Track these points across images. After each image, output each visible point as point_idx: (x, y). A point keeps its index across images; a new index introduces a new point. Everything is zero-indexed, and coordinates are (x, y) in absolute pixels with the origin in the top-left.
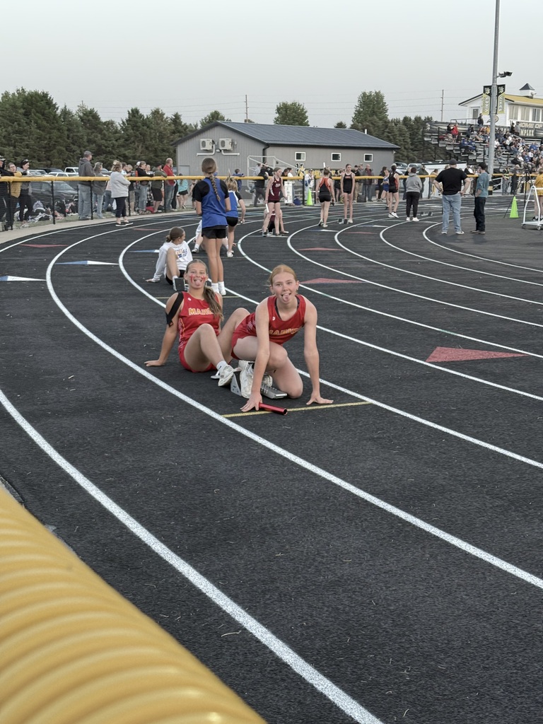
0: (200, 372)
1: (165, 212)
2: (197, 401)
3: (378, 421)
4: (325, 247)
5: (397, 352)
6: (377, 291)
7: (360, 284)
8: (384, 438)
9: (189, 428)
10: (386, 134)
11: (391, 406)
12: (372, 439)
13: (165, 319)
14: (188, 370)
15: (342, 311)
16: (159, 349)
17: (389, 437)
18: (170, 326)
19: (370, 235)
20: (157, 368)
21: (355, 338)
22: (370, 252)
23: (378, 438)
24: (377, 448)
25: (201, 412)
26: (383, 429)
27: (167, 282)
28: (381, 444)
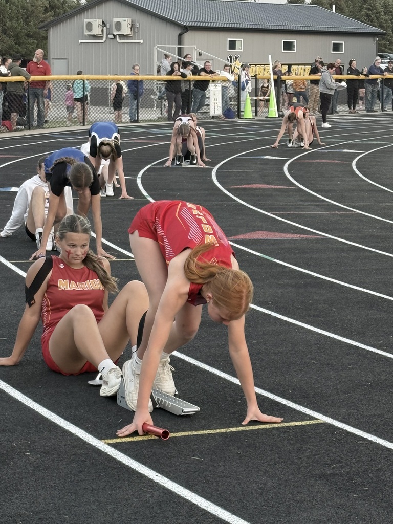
0: (72, 375)
1: (29, 129)
2: (66, 419)
3: (334, 450)
4: (269, 183)
5: (367, 345)
6: (343, 251)
7: (317, 241)
8: (341, 475)
9: (53, 460)
10: (364, 11)
11: (354, 426)
12: (323, 476)
13: (24, 294)
14: (55, 371)
15: (289, 282)
16: (12, 341)
17: (348, 473)
18: (30, 305)
19: (337, 164)
20: (7, 369)
21: (307, 323)
22: (335, 191)
23: (334, 475)
24: (329, 490)
25: (72, 435)
26: (340, 462)
27: (27, 237)
28: (336, 484)
